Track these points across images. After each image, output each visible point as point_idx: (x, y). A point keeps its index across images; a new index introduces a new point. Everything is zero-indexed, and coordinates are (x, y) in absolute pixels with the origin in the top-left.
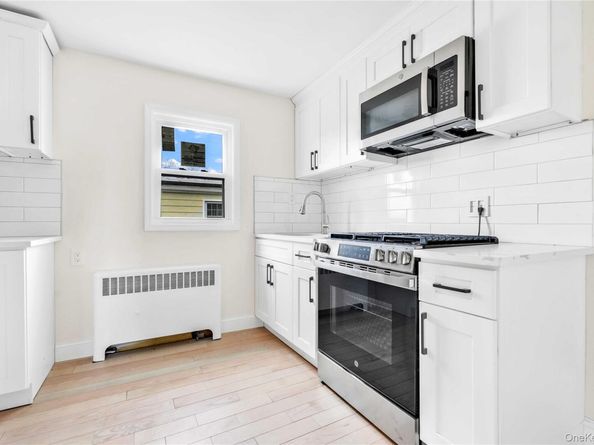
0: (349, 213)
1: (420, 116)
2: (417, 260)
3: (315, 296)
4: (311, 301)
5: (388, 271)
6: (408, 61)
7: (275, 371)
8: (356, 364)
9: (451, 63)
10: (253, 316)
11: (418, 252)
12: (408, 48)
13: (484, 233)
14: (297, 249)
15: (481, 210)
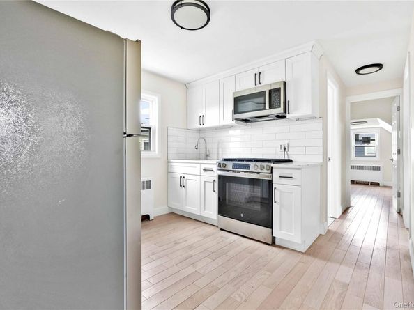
0: (218, 148)
1: (265, 109)
2: (272, 168)
3: (216, 189)
4: (214, 191)
5: (258, 173)
6: (257, 82)
7: (195, 228)
8: (242, 215)
9: (278, 90)
10: (166, 207)
11: (272, 165)
12: (257, 76)
13: (286, 158)
14: (203, 167)
15: (285, 149)
